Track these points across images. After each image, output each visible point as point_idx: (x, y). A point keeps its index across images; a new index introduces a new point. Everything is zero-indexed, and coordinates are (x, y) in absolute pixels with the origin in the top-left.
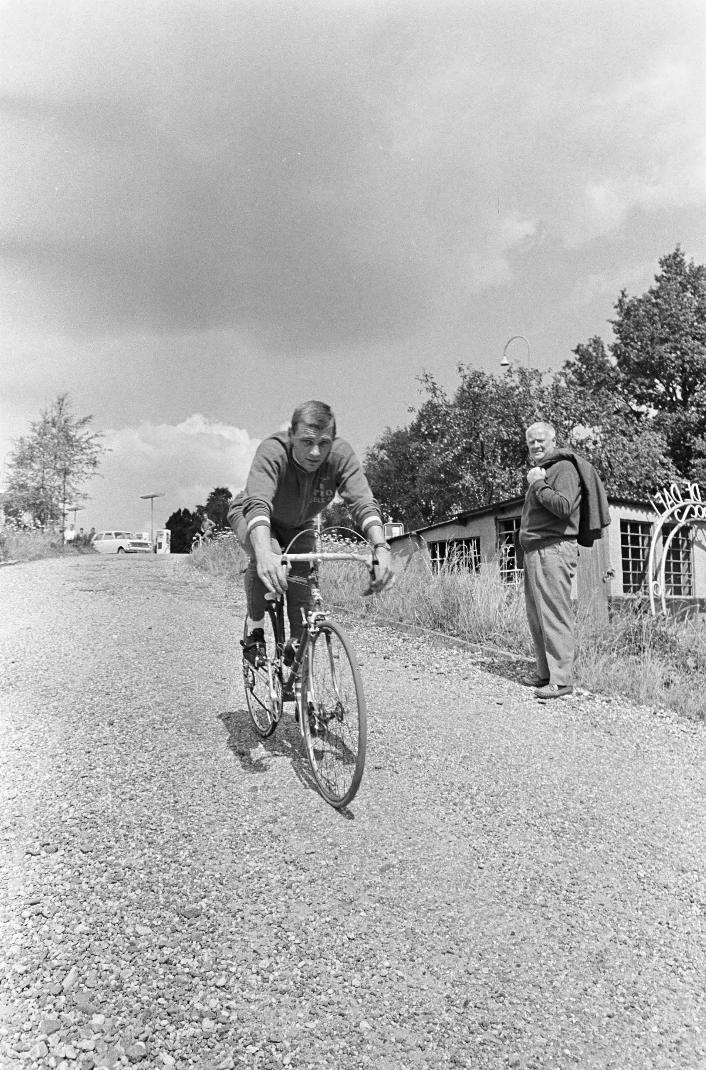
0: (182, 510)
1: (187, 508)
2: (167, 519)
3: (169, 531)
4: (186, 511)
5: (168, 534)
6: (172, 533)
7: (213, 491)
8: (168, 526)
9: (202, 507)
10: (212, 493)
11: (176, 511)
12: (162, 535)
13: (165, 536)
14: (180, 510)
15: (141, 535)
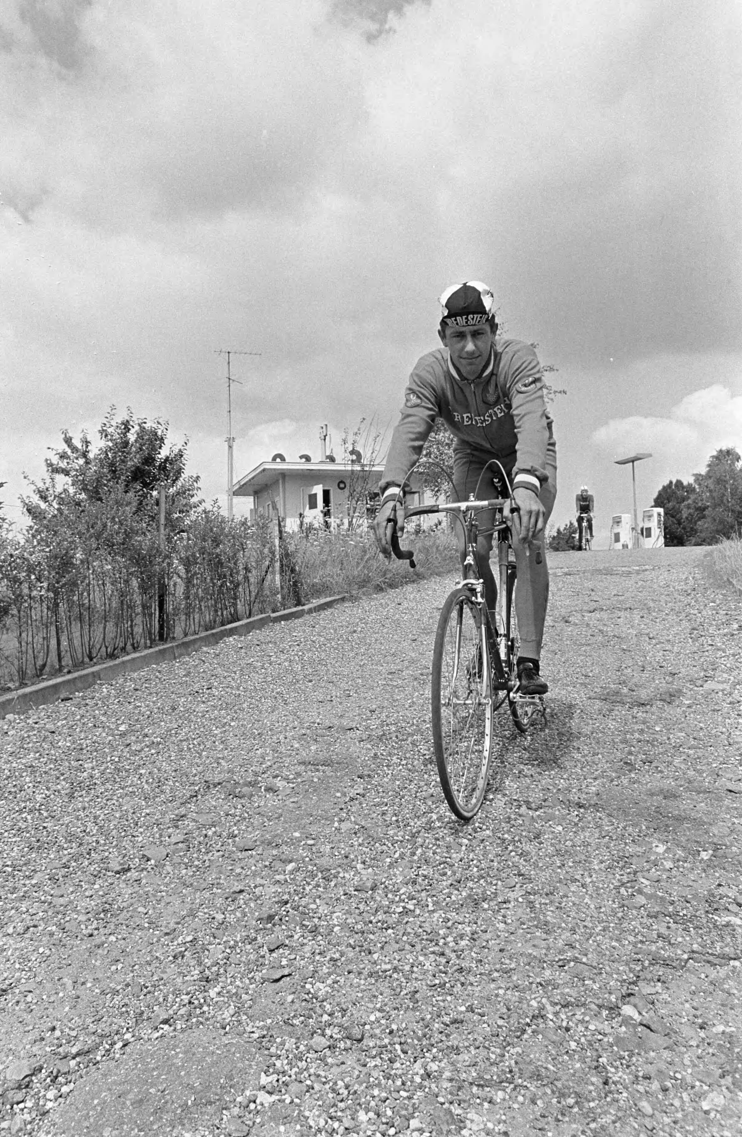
0: (674, 482)
1: (679, 478)
2: (655, 495)
3: (661, 510)
4: (679, 483)
5: (659, 515)
6: (666, 514)
7: (715, 453)
8: (658, 502)
9: (700, 475)
10: (713, 457)
11: (666, 483)
12: (650, 516)
13: (655, 518)
14: (671, 482)
15: (620, 517)
